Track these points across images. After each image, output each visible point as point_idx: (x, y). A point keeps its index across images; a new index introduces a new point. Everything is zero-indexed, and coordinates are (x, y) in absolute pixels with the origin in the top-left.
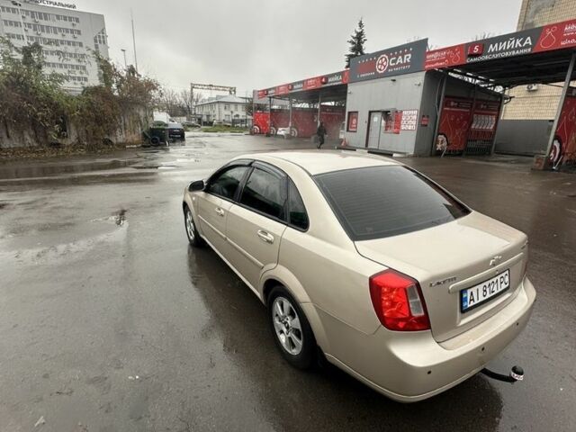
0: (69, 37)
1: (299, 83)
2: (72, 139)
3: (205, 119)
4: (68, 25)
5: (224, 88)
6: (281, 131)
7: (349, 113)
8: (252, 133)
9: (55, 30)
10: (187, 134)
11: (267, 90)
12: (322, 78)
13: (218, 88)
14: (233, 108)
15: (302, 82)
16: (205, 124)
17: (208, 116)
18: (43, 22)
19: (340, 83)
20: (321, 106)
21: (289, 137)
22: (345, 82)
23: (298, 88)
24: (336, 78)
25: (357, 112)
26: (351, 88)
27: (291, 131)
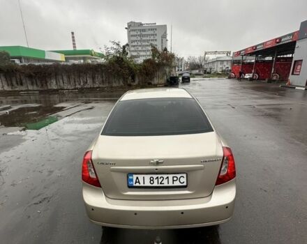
0: (152, 38)
1: (260, 44)
2: (136, 82)
3: (208, 70)
4: (152, 32)
5: (223, 53)
6: (247, 76)
7: (295, 61)
8: (230, 78)
9: (147, 35)
10: (191, 79)
11: (240, 52)
12: (276, 39)
13: (219, 53)
14: (225, 63)
15: (263, 44)
16: (208, 73)
17: (211, 69)
18: (144, 33)
19: (291, 41)
20: (277, 58)
21: (251, 79)
22: (294, 40)
23: (260, 48)
24: (288, 38)
25: (302, 60)
26: (298, 44)
27: (253, 75)
